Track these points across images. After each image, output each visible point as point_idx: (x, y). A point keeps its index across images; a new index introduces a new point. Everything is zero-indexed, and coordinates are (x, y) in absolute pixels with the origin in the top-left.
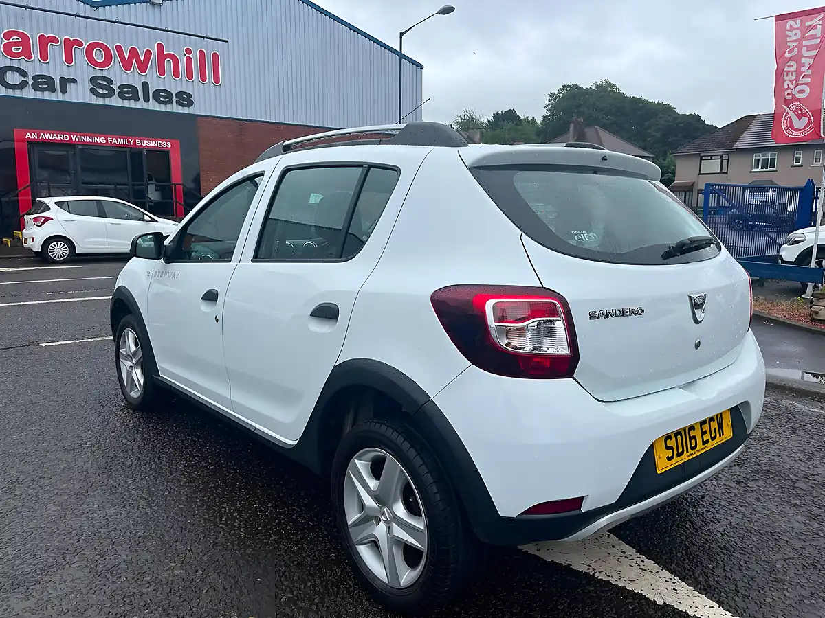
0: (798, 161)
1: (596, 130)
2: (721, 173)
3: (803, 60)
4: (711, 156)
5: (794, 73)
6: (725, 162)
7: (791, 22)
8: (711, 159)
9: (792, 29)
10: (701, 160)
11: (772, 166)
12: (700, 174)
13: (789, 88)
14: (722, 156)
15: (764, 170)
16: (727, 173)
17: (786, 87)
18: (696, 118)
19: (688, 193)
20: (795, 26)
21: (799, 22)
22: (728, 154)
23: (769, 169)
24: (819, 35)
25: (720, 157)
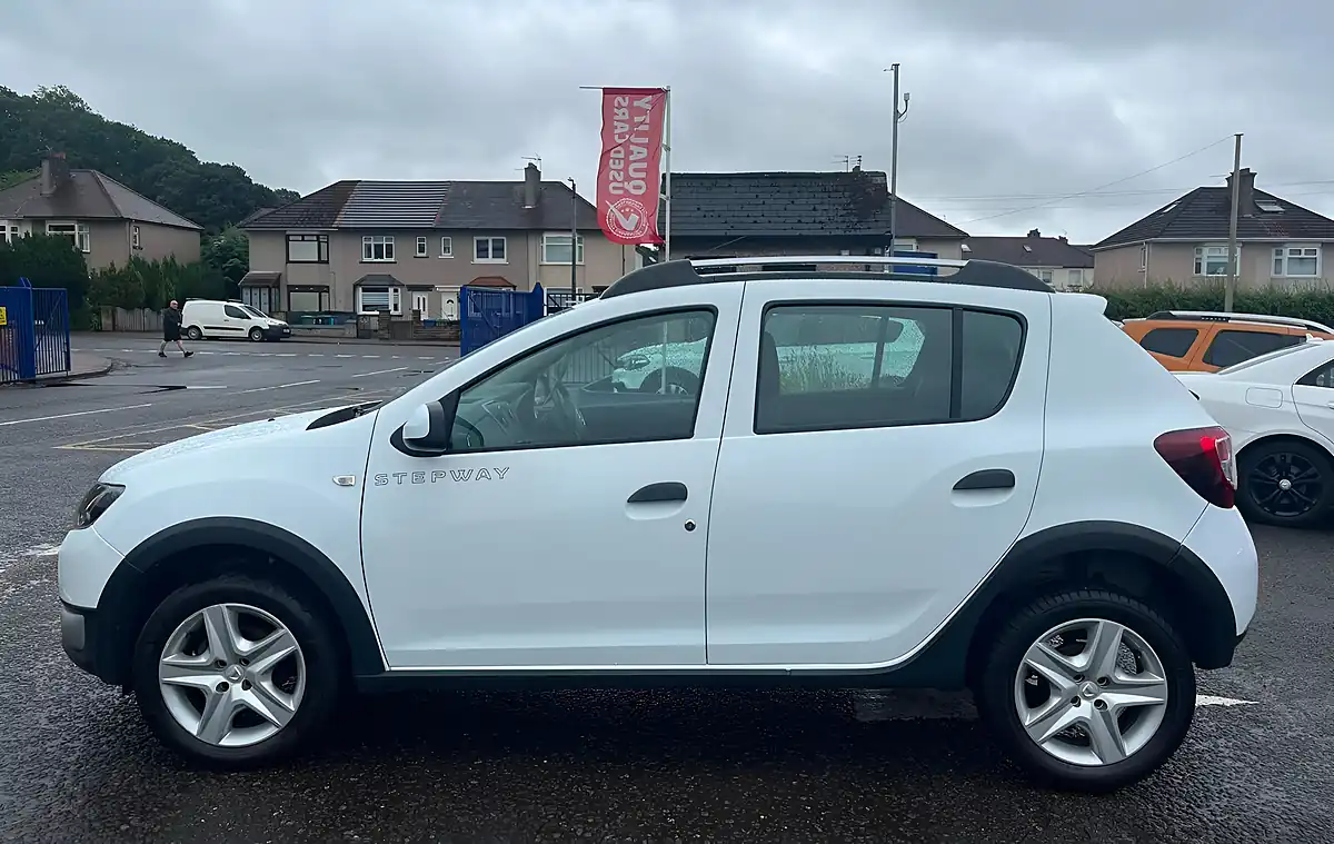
0: (422, 250)
1: (93, 175)
2: (320, 262)
3: (632, 148)
4: (303, 236)
5: (622, 161)
6: (324, 245)
7: (619, 98)
8: (303, 240)
9: (620, 107)
10: (287, 241)
11: (389, 254)
12: (288, 262)
13: (615, 180)
14: (318, 236)
15: (379, 260)
16: (327, 262)
17: (611, 178)
18: (238, 172)
19: (273, 290)
20: (624, 104)
21: (627, 98)
22: (327, 235)
23: (385, 259)
24: (648, 121)
25: (315, 238)
